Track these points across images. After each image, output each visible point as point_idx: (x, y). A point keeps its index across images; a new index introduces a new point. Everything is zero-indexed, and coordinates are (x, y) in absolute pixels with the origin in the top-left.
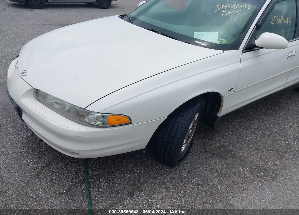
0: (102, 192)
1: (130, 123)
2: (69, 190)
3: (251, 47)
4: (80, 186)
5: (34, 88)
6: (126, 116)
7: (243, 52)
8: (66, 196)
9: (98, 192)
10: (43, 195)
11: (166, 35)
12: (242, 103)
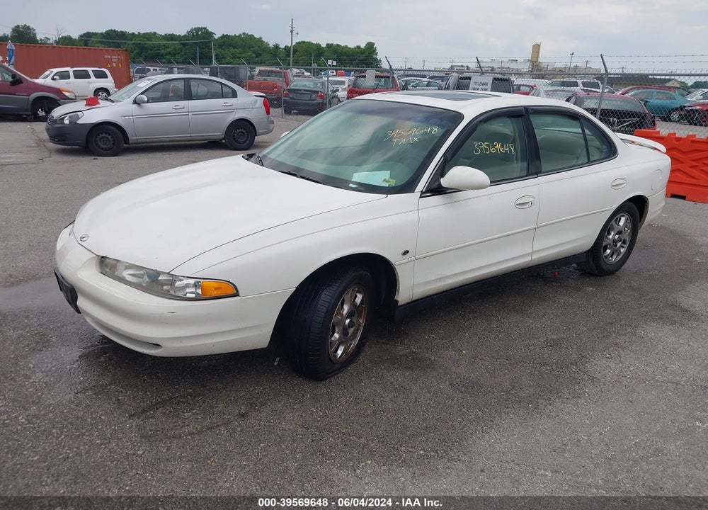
0: (197, 413)
1: (237, 295)
2: (144, 411)
3: (435, 189)
4: (163, 406)
5: (98, 256)
6: (229, 282)
7: (421, 197)
8: (139, 418)
9: (190, 414)
10: (103, 417)
11: (308, 179)
12: (440, 279)
